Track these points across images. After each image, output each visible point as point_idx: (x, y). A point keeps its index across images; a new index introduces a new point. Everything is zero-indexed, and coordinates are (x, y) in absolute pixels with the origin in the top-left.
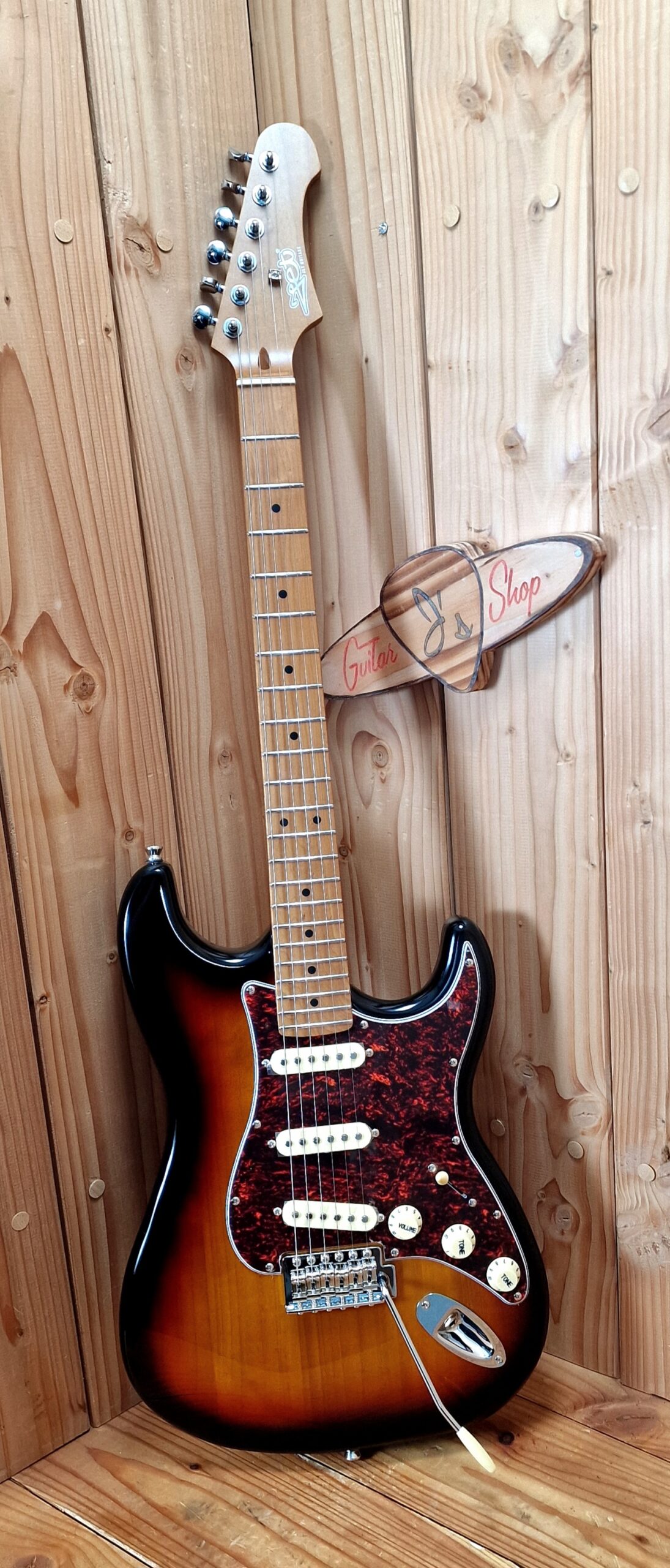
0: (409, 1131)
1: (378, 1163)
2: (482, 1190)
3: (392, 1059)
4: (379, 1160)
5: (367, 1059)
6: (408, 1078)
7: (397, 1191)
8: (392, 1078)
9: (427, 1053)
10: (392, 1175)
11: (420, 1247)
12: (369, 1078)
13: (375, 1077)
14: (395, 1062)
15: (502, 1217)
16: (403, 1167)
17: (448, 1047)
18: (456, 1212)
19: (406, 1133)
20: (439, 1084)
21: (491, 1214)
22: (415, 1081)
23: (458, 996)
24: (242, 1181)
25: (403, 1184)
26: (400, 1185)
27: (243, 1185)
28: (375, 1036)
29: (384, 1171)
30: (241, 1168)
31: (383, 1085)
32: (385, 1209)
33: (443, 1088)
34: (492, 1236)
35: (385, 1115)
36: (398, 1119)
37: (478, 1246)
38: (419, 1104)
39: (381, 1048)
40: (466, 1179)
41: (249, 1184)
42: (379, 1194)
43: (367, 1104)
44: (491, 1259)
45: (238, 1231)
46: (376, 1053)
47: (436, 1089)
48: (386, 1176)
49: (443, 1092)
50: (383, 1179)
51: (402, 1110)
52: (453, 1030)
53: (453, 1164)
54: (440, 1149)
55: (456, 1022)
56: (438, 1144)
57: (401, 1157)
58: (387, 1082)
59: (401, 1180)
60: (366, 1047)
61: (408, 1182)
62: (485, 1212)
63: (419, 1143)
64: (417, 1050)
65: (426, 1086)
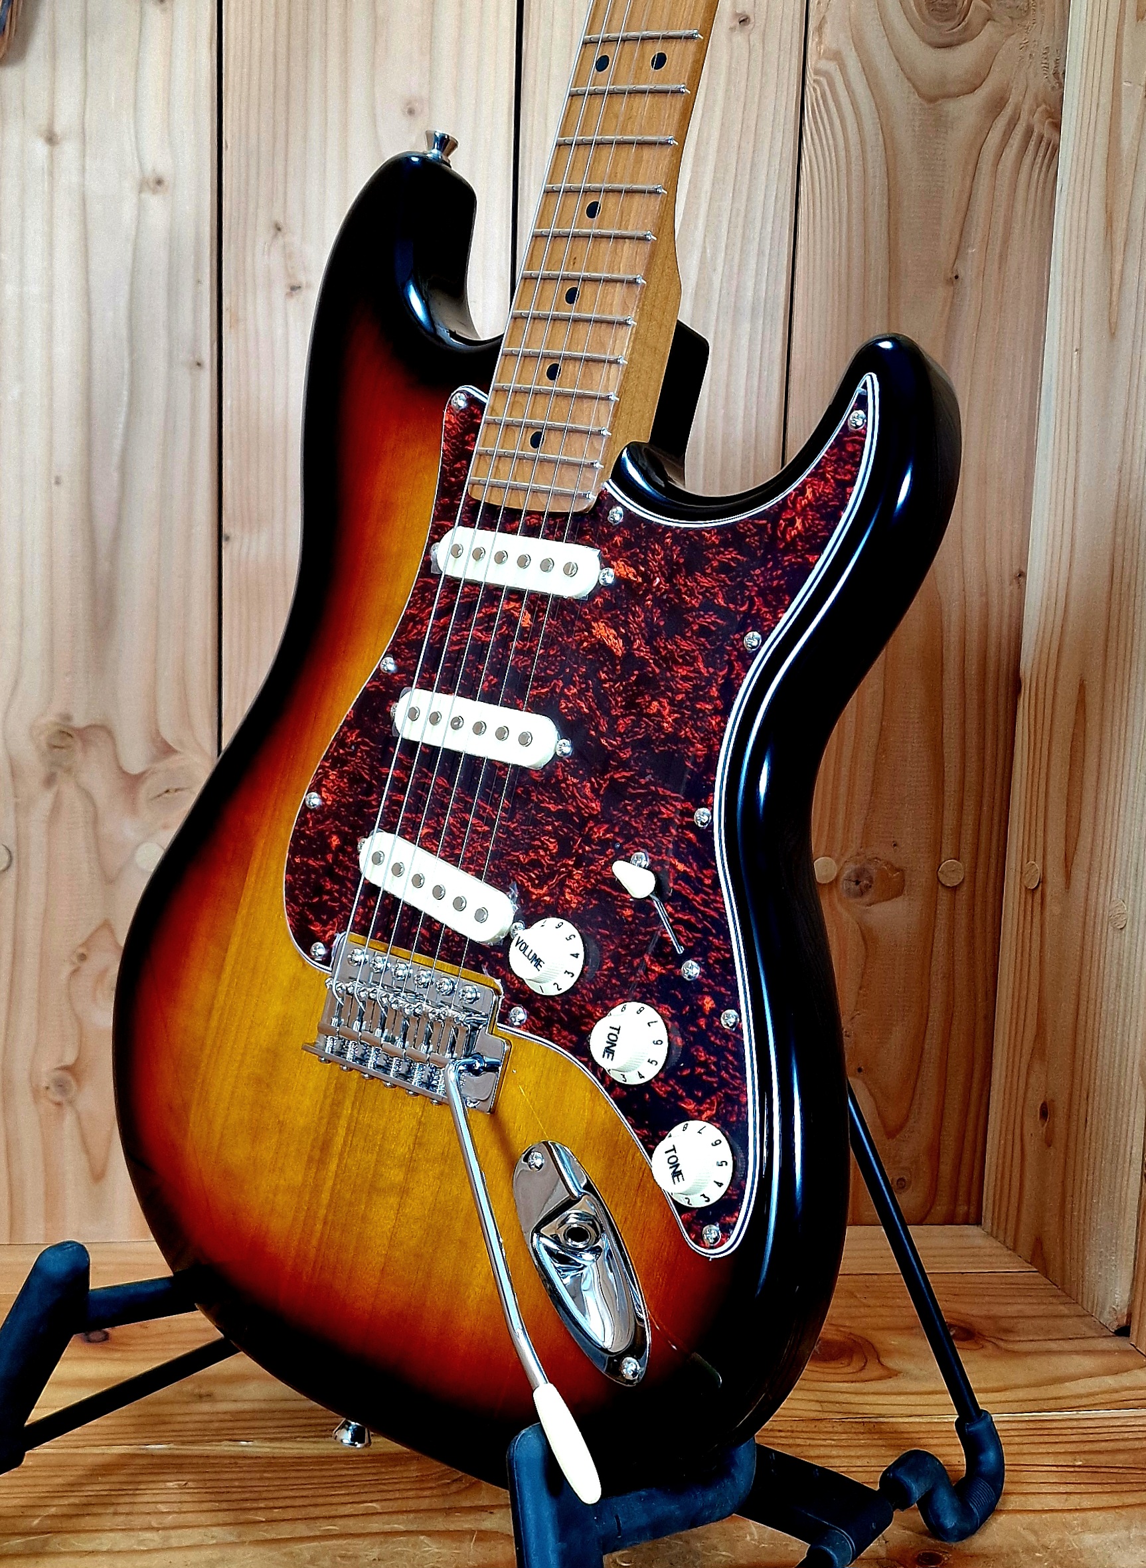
0: (624, 765)
1: (549, 813)
2: (718, 949)
3: (641, 601)
4: (552, 807)
5: (599, 589)
6: (655, 651)
7: (562, 885)
8: (628, 642)
9: (708, 606)
10: (565, 849)
11: (565, 1026)
12: (589, 628)
13: (602, 630)
14: (645, 609)
15: (737, 1028)
16: (588, 840)
17: (752, 604)
18: (652, 977)
19: (616, 769)
20: (709, 681)
21: (716, 1013)
22: (668, 661)
23: (809, 491)
24: (333, 767)
25: (577, 873)
26: (570, 875)
27: (333, 774)
28: (627, 545)
29: (554, 834)
30: (340, 741)
31: (608, 650)
32: (529, 914)
33: (714, 692)
34: (705, 1064)
35: (591, 717)
36: (612, 732)
37: (669, 1071)
38: (659, 713)
39: (630, 573)
40: (693, 910)
41: (341, 775)
42: (530, 879)
43: (569, 682)
44: (685, 1117)
45: (297, 860)
46: (619, 579)
47: (697, 693)
48: (553, 846)
49: (711, 700)
50: (546, 850)
51: (623, 716)
52: (774, 568)
53: (681, 867)
54: (668, 823)
55: (785, 552)
56: (666, 813)
57: (591, 817)
58: (618, 646)
59: (577, 865)
60: (605, 563)
61: (587, 876)
62: (708, 1003)
63: (633, 798)
64: (692, 595)
65: (685, 679)
